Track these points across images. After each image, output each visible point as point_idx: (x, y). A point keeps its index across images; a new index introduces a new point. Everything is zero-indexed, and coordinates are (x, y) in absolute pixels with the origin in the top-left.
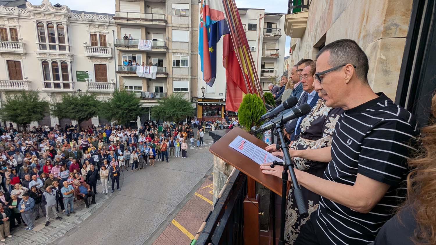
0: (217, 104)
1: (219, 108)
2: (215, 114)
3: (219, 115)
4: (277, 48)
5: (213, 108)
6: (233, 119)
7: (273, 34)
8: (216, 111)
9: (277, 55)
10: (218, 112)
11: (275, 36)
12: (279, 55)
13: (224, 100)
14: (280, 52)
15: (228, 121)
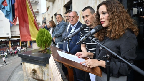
0: (6, 40)
1: (7, 42)
2: (5, 46)
3: (8, 46)
4: (37, 8)
5: (3, 43)
6: (18, 47)
7: (35, 1)
8: (6, 44)
9: (38, 12)
10: (7, 45)
11: (36, 2)
12: (39, 12)
13: (10, 37)
14: (39, 11)
15: (14, 49)
